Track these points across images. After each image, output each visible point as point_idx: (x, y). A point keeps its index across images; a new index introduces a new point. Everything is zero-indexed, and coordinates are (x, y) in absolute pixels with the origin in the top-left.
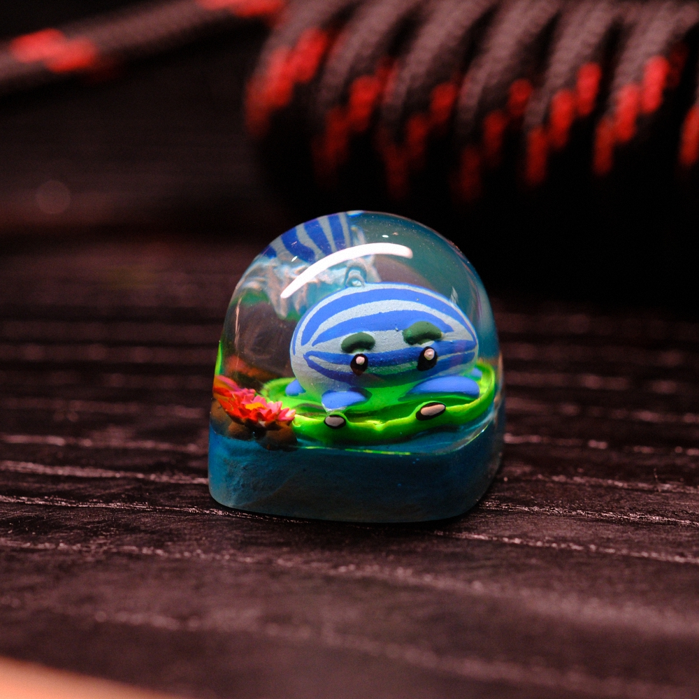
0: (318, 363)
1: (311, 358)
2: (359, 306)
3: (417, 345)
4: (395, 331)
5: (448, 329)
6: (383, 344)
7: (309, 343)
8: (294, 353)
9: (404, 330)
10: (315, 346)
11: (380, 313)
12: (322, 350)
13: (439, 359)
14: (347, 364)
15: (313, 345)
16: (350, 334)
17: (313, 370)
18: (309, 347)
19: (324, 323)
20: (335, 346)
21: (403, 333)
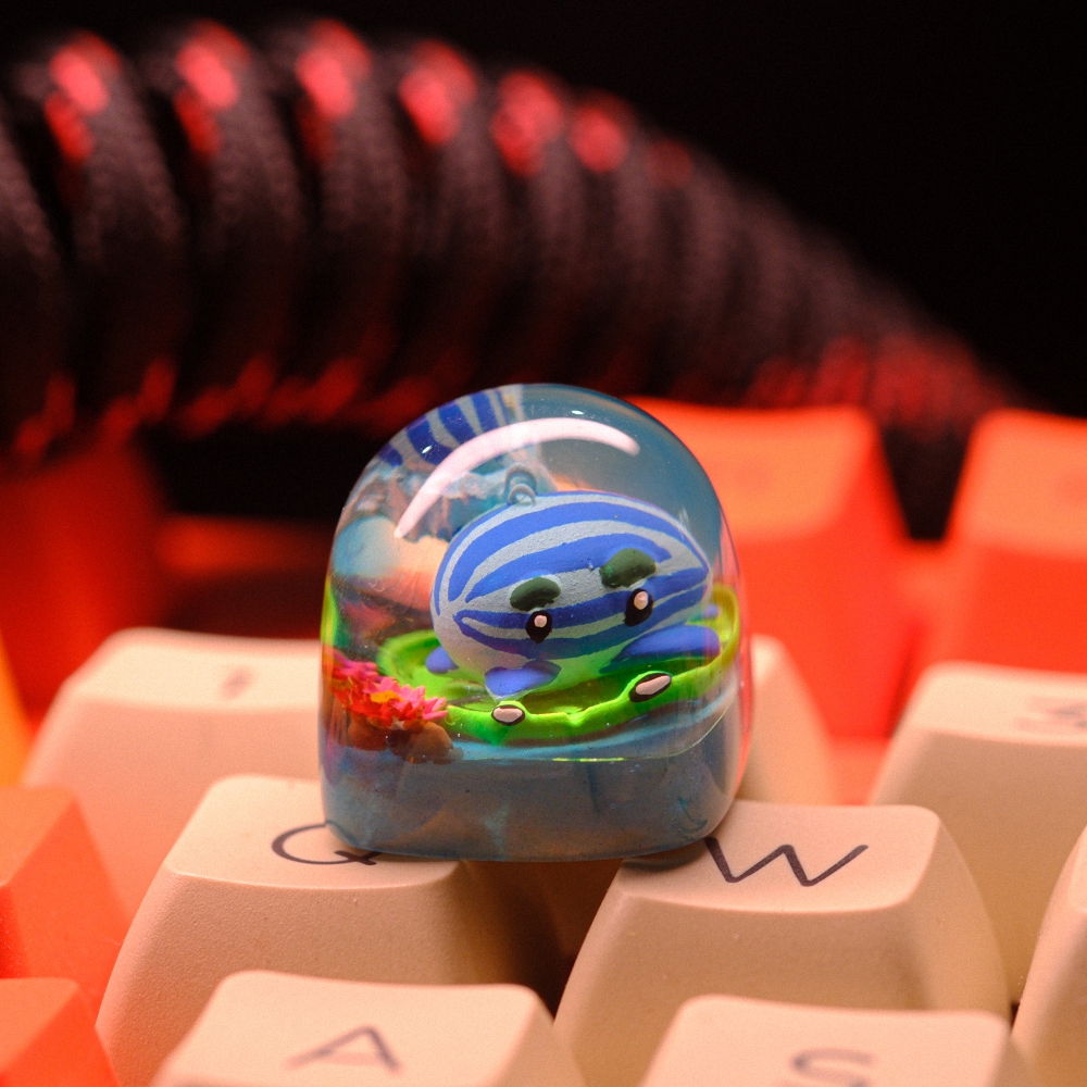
0: (477, 629)
1: (466, 621)
2: (531, 536)
3: (623, 589)
4: (587, 570)
5: (664, 555)
6: (572, 593)
7: (460, 597)
8: (438, 612)
9: (602, 567)
10: (471, 603)
11: (564, 544)
12: (482, 609)
13: (656, 605)
14: (521, 627)
15: (467, 600)
16: (523, 582)
17: (470, 639)
18: (460, 604)
19: (482, 564)
20: (500, 600)
21: (600, 572)
